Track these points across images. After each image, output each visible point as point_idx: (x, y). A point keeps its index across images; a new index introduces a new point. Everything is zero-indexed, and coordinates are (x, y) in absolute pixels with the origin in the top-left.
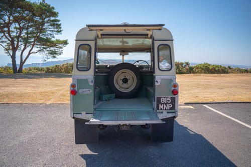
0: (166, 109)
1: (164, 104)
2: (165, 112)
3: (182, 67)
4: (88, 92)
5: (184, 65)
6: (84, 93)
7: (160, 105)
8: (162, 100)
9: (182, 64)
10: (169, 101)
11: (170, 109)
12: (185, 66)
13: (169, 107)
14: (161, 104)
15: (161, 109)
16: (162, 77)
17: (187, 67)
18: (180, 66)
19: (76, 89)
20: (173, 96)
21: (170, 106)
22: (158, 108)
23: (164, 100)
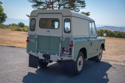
0: (67, 54)
2: (66, 56)
4: (33, 41)
6: (32, 42)
8: (65, 49)
10: (68, 50)
13: (68, 53)
14: (65, 51)
15: (64, 54)
16: (66, 37)
19: (29, 39)
20: (71, 48)
21: (69, 53)
22: (63, 53)
23: (66, 49)
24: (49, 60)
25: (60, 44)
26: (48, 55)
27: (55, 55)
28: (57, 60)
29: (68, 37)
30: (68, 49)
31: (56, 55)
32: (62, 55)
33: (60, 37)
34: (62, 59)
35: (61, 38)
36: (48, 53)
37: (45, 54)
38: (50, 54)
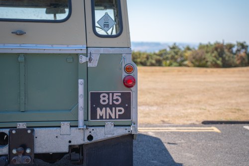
0: (110, 118)
1: (106, 106)
2: (109, 125)
3: (232, 52)
5: (234, 49)
7: (98, 109)
8: (104, 100)
9: (230, 47)
10: (117, 100)
11: (121, 117)
12: (238, 50)
13: (118, 113)
14: (101, 107)
15: (101, 118)
16: (102, 51)
17: (242, 53)
18: (226, 51)
20: (127, 91)
21: (120, 111)
22: (94, 116)
23: (106, 99)
24: (28, 151)
25: (81, 81)
26: (24, 131)
27: (58, 129)
28: (70, 146)
29: (111, 51)
30: (115, 98)
31: (65, 126)
32: (92, 122)
33: (79, 52)
34: (90, 138)
35: (83, 59)
36: (22, 126)
37: (7, 131)
38: (32, 128)
